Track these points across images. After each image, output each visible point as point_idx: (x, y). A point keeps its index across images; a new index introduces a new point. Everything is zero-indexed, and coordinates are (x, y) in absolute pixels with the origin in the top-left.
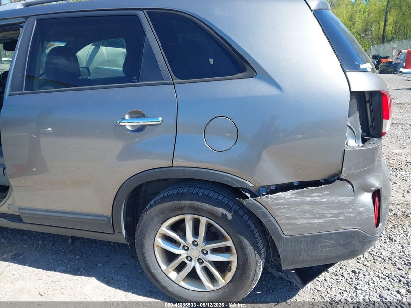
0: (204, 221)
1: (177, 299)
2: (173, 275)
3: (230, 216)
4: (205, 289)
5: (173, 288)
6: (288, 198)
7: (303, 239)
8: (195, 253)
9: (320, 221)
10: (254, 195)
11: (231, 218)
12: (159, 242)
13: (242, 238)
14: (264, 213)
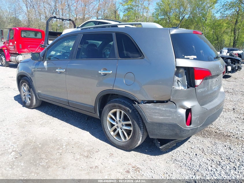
0: (123, 112)
1: (112, 143)
2: (112, 133)
3: (130, 111)
4: (122, 140)
5: (111, 138)
6: (150, 106)
7: (155, 124)
8: (120, 125)
9: (162, 117)
10: (139, 103)
11: (131, 112)
12: (108, 119)
13: (134, 120)
14: (141, 111)
